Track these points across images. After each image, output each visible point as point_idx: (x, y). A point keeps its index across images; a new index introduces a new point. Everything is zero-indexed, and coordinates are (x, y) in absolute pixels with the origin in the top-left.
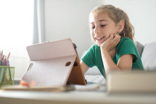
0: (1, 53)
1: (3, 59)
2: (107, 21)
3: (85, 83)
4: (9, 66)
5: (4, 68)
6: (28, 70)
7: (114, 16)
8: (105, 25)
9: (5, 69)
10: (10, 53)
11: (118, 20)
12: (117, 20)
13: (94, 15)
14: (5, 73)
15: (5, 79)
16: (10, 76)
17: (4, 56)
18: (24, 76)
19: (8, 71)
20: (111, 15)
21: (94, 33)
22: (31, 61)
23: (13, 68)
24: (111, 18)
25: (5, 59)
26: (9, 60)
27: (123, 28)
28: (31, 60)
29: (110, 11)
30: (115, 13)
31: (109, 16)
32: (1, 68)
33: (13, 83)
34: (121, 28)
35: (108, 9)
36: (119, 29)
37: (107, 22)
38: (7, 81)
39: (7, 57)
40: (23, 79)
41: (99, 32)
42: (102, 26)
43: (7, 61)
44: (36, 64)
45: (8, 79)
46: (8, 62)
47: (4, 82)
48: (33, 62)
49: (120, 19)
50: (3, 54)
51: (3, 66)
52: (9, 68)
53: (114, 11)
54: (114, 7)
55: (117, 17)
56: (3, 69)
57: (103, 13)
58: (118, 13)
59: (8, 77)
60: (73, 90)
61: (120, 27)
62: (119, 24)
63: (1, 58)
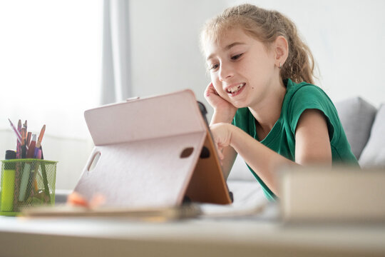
0: (22, 127)
1: (27, 141)
2: (243, 44)
3: (230, 200)
4: (42, 158)
5: (30, 163)
6: (88, 169)
7: (258, 29)
8: (241, 55)
9: (34, 167)
10: (45, 126)
11: (271, 36)
12: (268, 37)
13: (211, 37)
14: (32, 176)
15: (32, 191)
16: (46, 182)
17: (30, 134)
18: (80, 182)
19: (40, 171)
20: (250, 27)
21: (220, 79)
22: (95, 147)
23: (53, 163)
24: (253, 33)
25: (34, 142)
26: (42, 144)
27: (286, 52)
28: (96, 145)
29: (248, 19)
30: (258, 21)
31: (245, 30)
32: (23, 164)
33: (53, 199)
34: (283, 54)
35: (241, 14)
36: (278, 58)
37: (244, 46)
38: (39, 197)
39: (38, 137)
40: (77, 190)
41: (232, 75)
42: (235, 58)
43: (37, 146)
44: (107, 155)
45: (40, 190)
46: (41, 148)
47: (29, 199)
48: (100, 149)
49: (275, 32)
50: (28, 130)
51: (29, 159)
52: (43, 164)
53: (255, 17)
54: (254, 6)
55: (267, 27)
56: (27, 167)
57: (230, 28)
58: (268, 19)
59: (40, 186)
60: (198, 215)
61: (280, 53)
62: (275, 45)
63: (24, 138)
